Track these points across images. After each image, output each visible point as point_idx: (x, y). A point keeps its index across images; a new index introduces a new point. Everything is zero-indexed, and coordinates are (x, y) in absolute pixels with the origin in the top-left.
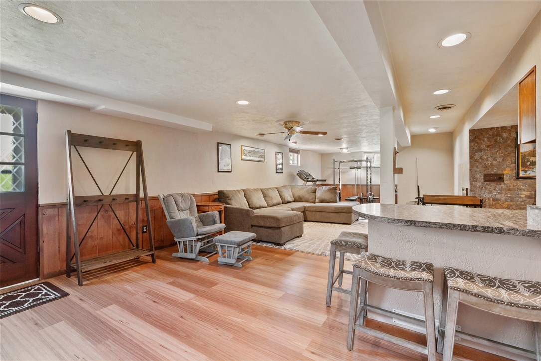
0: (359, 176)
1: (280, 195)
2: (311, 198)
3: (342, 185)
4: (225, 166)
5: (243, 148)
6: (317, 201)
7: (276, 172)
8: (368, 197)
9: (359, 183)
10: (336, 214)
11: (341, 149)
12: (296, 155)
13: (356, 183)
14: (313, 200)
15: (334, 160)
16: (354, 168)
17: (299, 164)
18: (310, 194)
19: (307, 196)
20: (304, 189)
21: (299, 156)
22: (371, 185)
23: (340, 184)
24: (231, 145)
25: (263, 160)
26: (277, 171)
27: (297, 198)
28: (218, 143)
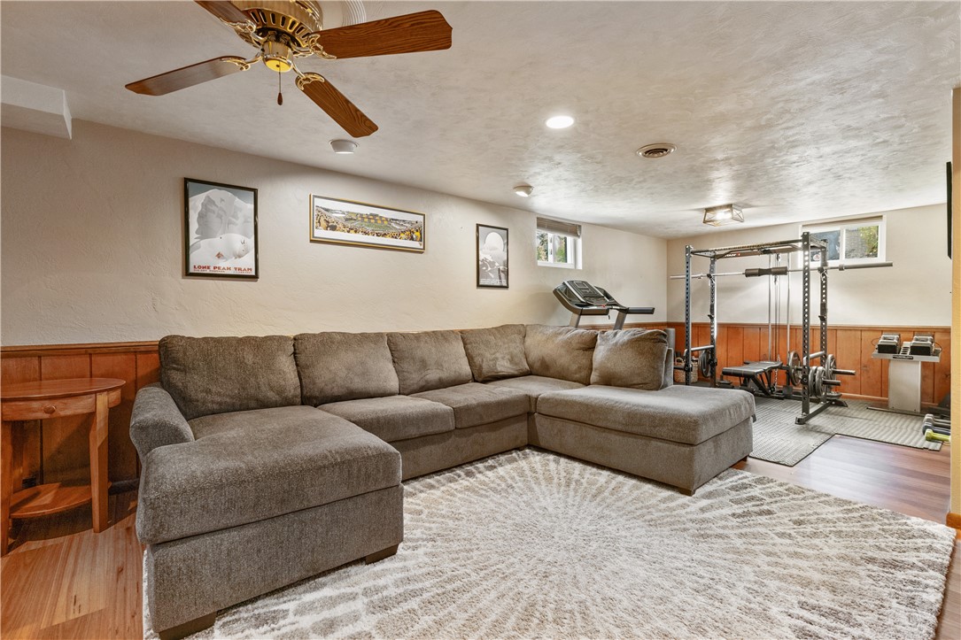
0: (784, 299)
1: (468, 355)
2: (574, 367)
3: (720, 325)
4: (219, 256)
5: (318, 202)
6: (594, 377)
7: (479, 286)
8: (806, 371)
9: (783, 322)
10: (631, 440)
11: (708, 210)
12: (570, 239)
13: (773, 322)
14: (584, 373)
15: (687, 250)
16: (761, 272)
17: (580, 266)
18: (576, 353)
19: (565, 360)
20: (561, 337)
21: (580, 241)
22: (823, 329)
23: (715, 322)
24: (255, 191)
25: (416, 245)
26: (482, 283)
27: (537, 365)
28: (186, 180)
